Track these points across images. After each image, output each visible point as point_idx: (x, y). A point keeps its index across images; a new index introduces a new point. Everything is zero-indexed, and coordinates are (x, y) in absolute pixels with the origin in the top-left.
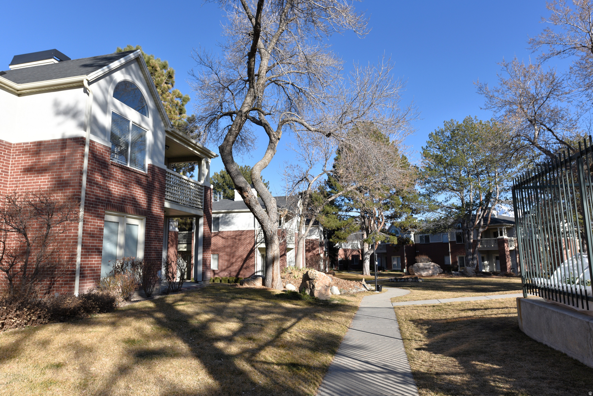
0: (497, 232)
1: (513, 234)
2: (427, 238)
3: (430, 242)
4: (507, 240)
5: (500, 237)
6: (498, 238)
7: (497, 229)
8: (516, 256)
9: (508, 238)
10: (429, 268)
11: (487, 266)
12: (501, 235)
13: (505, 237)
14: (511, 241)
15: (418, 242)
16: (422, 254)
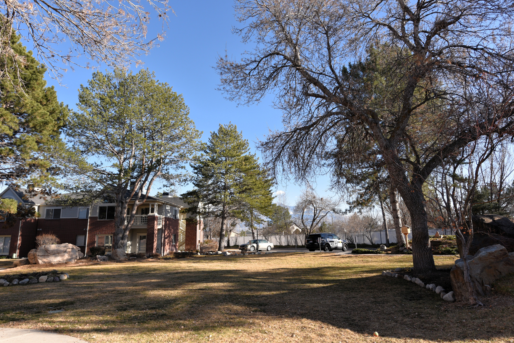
0: (149, 208)
1: (162, 212)
2: (57, 212)
3: (61, 218)
4: (157, 218)
5: (150, 214)
6: (148, 215)
7: (149, 205)
8: (162, 235)
9: (158, 215)
10: (65, 252)
11: (129, 246)
12: (153, 211)
13: (156, 214)
14: (160, 218)
15: (43, 217)
16: (47, 232)
